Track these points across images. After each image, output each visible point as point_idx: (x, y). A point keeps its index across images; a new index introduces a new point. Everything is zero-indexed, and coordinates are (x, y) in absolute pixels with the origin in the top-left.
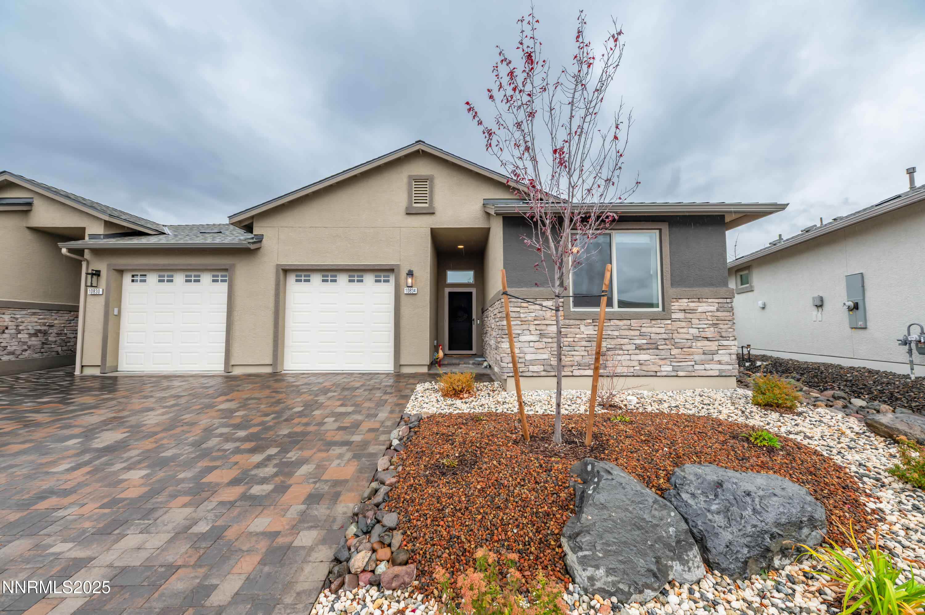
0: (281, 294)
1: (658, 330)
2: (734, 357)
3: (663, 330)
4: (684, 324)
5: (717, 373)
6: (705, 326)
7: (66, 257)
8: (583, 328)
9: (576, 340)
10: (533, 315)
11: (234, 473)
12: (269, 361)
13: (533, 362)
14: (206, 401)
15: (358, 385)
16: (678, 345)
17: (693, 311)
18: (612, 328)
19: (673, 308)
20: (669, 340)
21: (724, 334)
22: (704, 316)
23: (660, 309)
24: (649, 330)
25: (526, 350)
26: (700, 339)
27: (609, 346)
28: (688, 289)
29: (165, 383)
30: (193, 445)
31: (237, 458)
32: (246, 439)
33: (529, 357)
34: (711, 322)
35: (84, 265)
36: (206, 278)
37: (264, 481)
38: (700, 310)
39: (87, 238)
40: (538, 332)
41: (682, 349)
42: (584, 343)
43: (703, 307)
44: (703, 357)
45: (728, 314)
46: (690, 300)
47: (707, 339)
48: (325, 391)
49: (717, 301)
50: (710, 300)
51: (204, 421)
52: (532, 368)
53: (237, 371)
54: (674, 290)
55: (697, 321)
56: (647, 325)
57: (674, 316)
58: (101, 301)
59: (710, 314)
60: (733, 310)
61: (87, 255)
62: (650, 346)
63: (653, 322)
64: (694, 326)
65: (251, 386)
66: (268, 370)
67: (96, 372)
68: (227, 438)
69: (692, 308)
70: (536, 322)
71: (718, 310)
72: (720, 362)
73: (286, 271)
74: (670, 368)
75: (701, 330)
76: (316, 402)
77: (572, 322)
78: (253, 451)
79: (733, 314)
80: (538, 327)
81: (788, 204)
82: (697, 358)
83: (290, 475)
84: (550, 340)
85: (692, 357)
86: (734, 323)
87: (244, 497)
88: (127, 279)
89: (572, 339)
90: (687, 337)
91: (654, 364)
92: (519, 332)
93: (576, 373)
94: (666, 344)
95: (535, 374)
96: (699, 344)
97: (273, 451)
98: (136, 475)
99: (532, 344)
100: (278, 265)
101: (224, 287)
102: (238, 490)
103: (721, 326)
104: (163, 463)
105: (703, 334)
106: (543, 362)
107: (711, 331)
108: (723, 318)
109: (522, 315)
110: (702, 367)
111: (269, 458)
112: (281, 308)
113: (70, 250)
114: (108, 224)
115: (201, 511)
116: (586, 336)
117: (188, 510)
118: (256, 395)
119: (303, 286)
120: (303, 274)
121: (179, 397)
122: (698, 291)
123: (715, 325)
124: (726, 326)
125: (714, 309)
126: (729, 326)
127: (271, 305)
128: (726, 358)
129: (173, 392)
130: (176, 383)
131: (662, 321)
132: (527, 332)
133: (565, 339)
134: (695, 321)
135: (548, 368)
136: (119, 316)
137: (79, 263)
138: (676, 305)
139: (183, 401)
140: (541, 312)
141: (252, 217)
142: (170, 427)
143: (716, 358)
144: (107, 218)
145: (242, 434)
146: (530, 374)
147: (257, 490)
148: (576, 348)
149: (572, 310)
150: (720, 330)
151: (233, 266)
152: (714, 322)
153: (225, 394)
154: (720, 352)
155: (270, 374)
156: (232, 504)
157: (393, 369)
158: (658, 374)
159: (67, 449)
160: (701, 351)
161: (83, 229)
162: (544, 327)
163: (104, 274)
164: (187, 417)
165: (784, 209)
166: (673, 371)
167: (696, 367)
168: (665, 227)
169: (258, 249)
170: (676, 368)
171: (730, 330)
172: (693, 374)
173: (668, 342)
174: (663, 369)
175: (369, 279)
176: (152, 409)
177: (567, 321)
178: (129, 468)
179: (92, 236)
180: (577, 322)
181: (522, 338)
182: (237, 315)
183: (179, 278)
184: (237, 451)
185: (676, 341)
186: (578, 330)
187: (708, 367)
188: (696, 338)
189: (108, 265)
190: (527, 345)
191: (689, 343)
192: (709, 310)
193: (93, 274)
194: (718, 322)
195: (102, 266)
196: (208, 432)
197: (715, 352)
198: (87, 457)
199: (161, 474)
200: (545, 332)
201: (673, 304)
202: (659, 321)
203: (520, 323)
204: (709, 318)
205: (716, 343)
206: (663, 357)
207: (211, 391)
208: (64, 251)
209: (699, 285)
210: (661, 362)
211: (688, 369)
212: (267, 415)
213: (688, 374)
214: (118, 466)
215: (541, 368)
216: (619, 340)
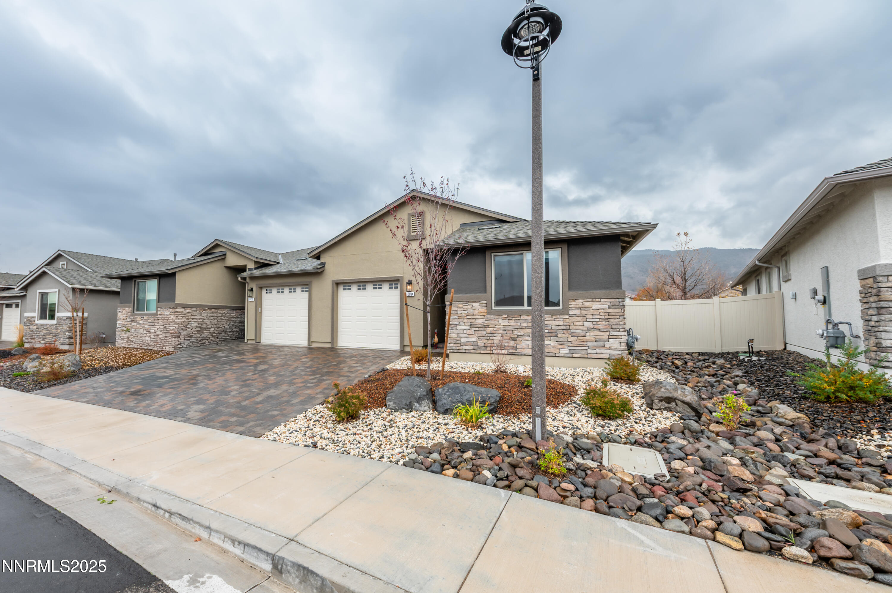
0: (335, 299)
1: (558, 323)
2: (624, 345)
3: (561, 323)
4: (579, 319)
5: (607, 356)
6: (598, 320)
7: (240, 282)
8: (500, 321)
9: (495, 329)
10: (466, 312)
11: (303, 380)
12: (329, 340)
13: (466, 343)
14: (297, 357)
15: (370, 355)
16: (574, 334)
17: (587, 309)
18: (522, 321)
19: (570, 306)
20: (567, 330)
21: (614, 327)
22: (598, 312)
23: (561, 307)
24: (551, 322)
25: (461, 335)
26: (593, 330)
27: (519, 334)
28: (585, 292)
29: (281, 349)
30: (290, 372)
31: (305, 377)
32: (310, 371)
33: (463, 340)
34: (603, 317)
35: (247, 284)
36: (299, 290)
37: (312, 383)
38: (594, 308)
39: (247, 270)
40: (470, 324)
41: (577, 337)
42: (501, 332)
43: (596, 305)
44: (595, 344)
45: (620, 310)
46: (585, 300)
47: (599, 330)
48: (351, 357)
49: (609, 300)
50: (602, 300)
51: (295, 365)
52: (465, 347)
53: (314, 345)
54: (571, 293)
55: (591, 317)
56: (549, 319)
57: (571, 312)
58: (254, 304)
59: (603, 310)
60: (625, 307)
61: (248, 280)
62: (550, 335)
63: (554, 317)
64: (588, 320)
65: (318, 352)
66: (329, 345)
67: (254, 342)
68: (302, 371)
69: (586, 306)
70: (468, 317)
71: (609, 308)
72: (610, 348)
73: (337, 284)
74: (567, 351)
75: (594, 323)
76: (345, 361)
77: (492, 317)
78: (311, 375)
79: (624, 311)
80: (469, 320)
81: (657, 224)
82: (589, 344)
83: (321, 383)
84: (477, 329)
85: (586, 343)
86: (624, 318)
87: (304, 386)
88: (264, 291)
89: (492, 329)
90: (582, 328)
91: (554, 347)
92: (457, 323)
93: (494, 352)
94: (563, 333)
95: (467, 351)
96: (592, 334)
97: (318, 376)
98: (272, 378)
99: (465, 331)
100: (333, 281)
101: (307, 294)
102: (303, 385)
103: (612, 320)
104: (281, 376)
105: (596, 326)
106: (473, 344)
107: (602, 325)
108: (614, 314)
109: (459, 313)
110: (594, 351)
111: (316, 378)
112: (335, 307)
113: (241, 278)
114: (256, 262)
115: (291, 388)
116: (502, 327)
117: (287, 387)
118: (319, 357)
119: (347, 293)
120: (347, 285)
121: (287, 355)
122: (592, 293)
123: (606, 319)
124: (617, 320)
125: (606, 307)
126: (620, 320)
127: (330, 305)
128: (617, 345)
129: (284, 353)
130: (286, 349)
131: (561, 316)
132: (462, 324)
133: (488, 329)
134: (588, 316)
135: (476, 348)
136: (261, 312)
137: (245, 284)
138: (573, 304)
139: (288, 356)
140: (471, 310)
141: (320, 252)
142: (282, 366)
143: (607, 345)
144: (255, 260)
145: (308, 370)
146: (464, 351)
147: (309, 385)
148: (495, 335)
149: (494, 308)
150: (611, 324)
151: (311, 282)
152: (606, 317)
153: (305, 355)
154: (610, 340)
155: (330, 348)
156: (300, 387)
157: (399, 348)
158: (557, 355)
159: (250, 369)
160: (594, 339)
161: (246, 266)
162: (473, 321)
163: (254, 289)
164: (289, 363)
165: (655, 227)
166: (569, 353)
167: (589, 351)
168: (565, 247)
169: (323, 271)
170: (572, 351)
171: (621, 323)
172: (586, 356)
173: (565, 332)
174: (561, 352)
175: (385, 286)
176: (276, 359)
177: (489, 316)
178: (270, 376)
179: (250, 269)
180: (497, 317)
181: (459, 328)
182: (313, 311)
183: (286, 290)
184: (306, 375)
185: (572, 331)
186: (496, 322)
187: (598, 351)
188: (590, 329)
189: (256, 285)
190: (462, 332)
191: (583, 333)
192: (601, 308)
193: (250, 290)
194: (609, 317)
195: (253, 285)
196: (297, 368)
197: (606, 340)
198: (257, 372)
199: (280, 378)
200: (474, 323)
201: (570, 303)
202: (558, 316)
203: (457, 317)
204: (601, 314)
205: (608, 333)
206: (561, 343)
207: (300, 353)
208: (239, 279)
209: (596, 289)
210: (560, 347)
211: (581, 353)
212: (320, 364)
213: (582, 356)
214: (266, 375)
215: (471, 347)
216: (527, 329)
